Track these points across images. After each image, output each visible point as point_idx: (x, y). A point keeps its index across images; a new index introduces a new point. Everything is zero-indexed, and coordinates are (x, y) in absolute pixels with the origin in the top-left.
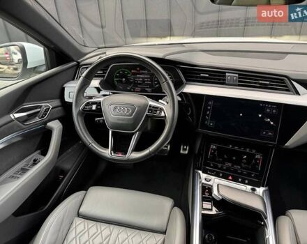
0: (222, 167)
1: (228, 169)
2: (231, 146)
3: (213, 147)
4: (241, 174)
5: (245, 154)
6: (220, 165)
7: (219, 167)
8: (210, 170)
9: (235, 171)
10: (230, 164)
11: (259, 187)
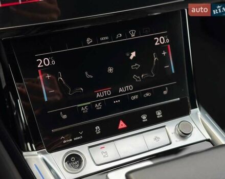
0: (91, 108)
1: (109, 106)
2: (89, 41)
3: (44, 62)
4: (142, 101)
5: (131, 45)
6: (84, 107)
7: (85, 110)
8: (63, 133)
9: (126, 102)
10: (107, 92)
11: (187, 113)
